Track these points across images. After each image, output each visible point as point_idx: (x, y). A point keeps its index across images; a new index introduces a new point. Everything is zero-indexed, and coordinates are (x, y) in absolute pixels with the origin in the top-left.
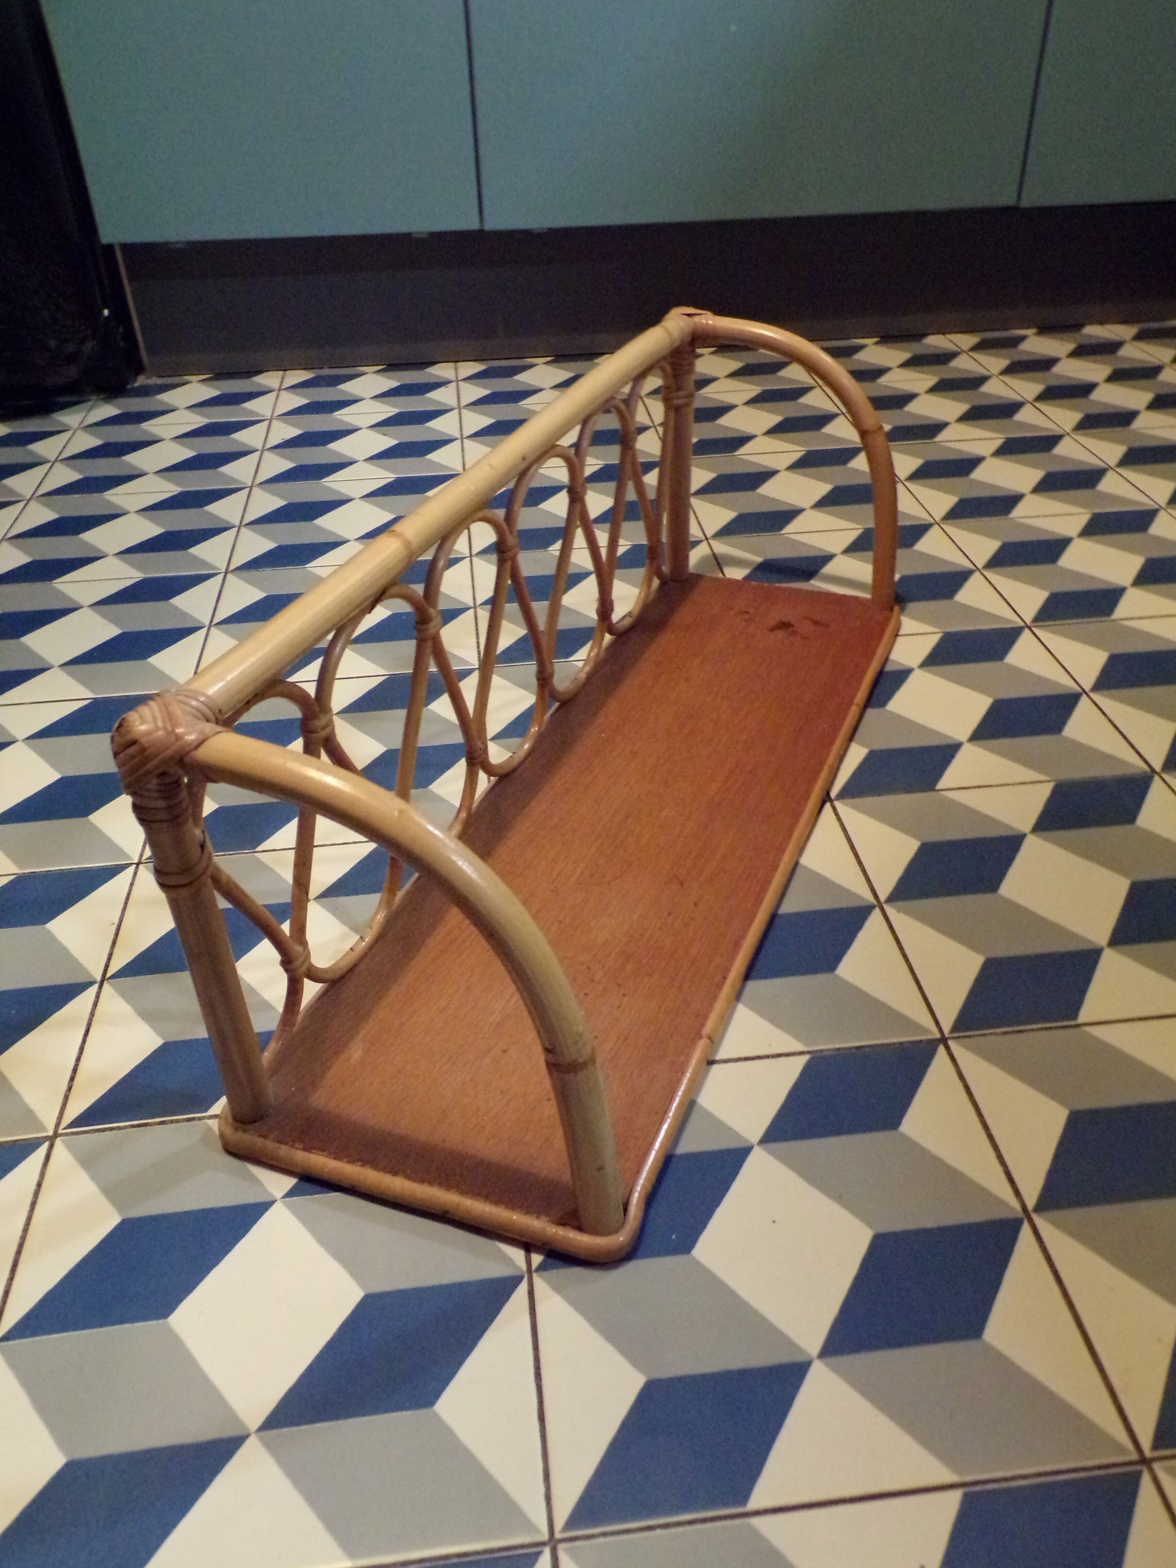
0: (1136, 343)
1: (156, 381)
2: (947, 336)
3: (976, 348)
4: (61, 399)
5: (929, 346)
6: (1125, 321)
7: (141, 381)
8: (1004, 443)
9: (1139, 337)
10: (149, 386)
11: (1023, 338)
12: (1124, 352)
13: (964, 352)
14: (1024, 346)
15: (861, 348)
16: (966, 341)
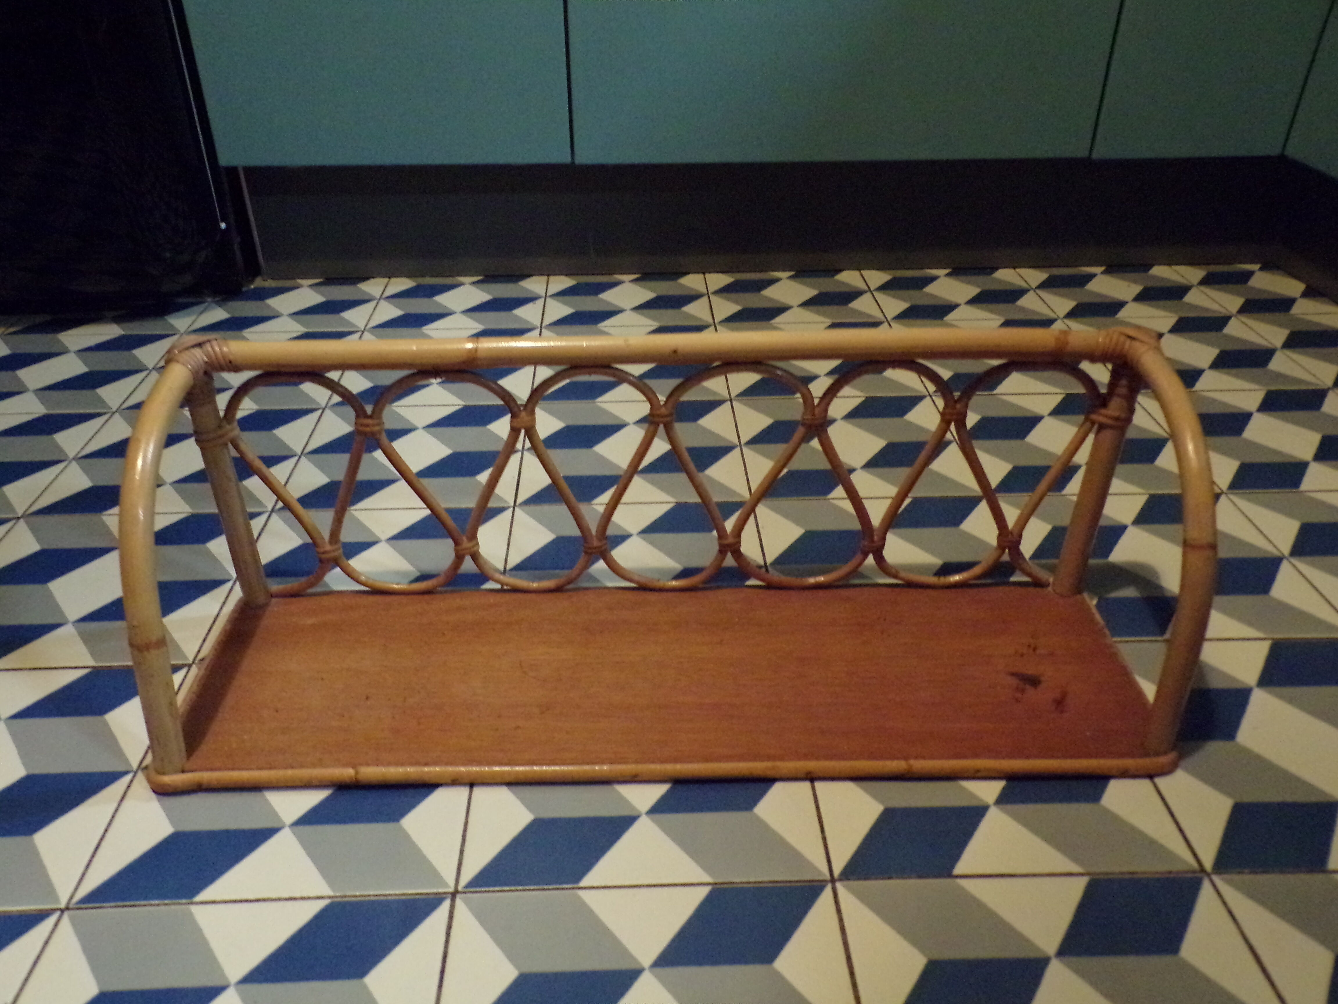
0: (1202, 288)
1: (270, 284)
2: (1018, 270)
3: (1044, 285)
4: (181, 300)
5: (1000, 281)
6: (1192, 263)
7: (259, 283)
8: (1064, 399)
9: (1206, 281)
10: (264, 289)
11: (1091, 276)
12: (1190, 298)
13: (1033, 289)
14: (1092, 286)
15: (933, 279)
16: (1035, 276)
